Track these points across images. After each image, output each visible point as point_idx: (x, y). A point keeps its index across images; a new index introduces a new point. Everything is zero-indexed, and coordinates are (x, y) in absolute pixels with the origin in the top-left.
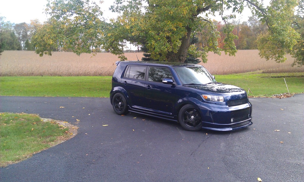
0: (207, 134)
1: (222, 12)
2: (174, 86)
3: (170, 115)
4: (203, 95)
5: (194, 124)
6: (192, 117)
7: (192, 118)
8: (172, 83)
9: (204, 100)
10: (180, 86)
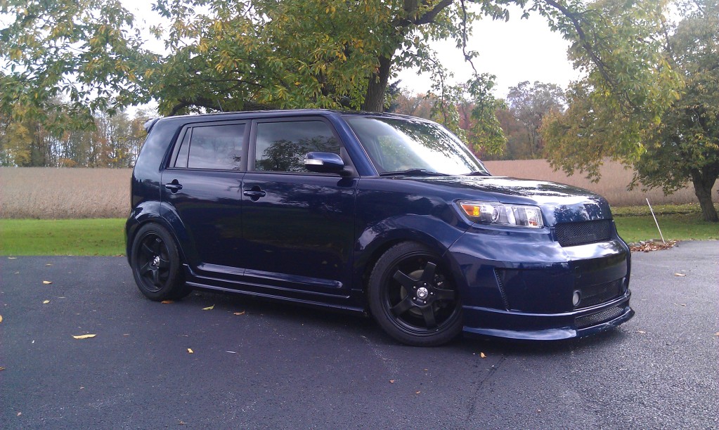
0: (483, 355)
1: (464, 40)
2: (347, 180)
3: (335, 290)
4: (462, 204)
5: (429, 317)
6: (423, 292)
7: (422, 295)
8: (341, 167)
9: (467, 221)
10: (371, 179)
